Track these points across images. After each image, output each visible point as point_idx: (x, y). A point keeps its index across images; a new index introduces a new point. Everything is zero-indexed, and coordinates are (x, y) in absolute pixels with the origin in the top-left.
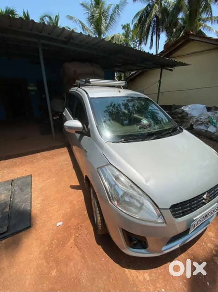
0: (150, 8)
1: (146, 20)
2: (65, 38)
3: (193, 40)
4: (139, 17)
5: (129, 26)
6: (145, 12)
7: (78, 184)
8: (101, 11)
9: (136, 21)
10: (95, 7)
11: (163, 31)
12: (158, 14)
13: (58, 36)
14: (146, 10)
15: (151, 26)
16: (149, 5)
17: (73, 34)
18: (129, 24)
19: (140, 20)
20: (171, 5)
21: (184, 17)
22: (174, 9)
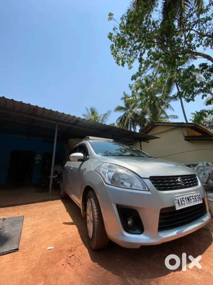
0: (126, 114)
1: (124, 120)
2: (74, 122)
3: (158, 125)
4: (120, 119)
5: (114, 124)
6: (123, 116)
7: (72, 221)
8: (95, 117)
9: (118, 122)
10: (92, 115)
11: (137, 125)
12: (132, 117)
13: (70, 121)
14: (124, 116)
15: (129, 123)
16: (125, 113)
17: (80, 120)
18: (115, 123)
19: (121, 121)
20: (139, 112)
21: (150, 118)
22: (141, 114)
